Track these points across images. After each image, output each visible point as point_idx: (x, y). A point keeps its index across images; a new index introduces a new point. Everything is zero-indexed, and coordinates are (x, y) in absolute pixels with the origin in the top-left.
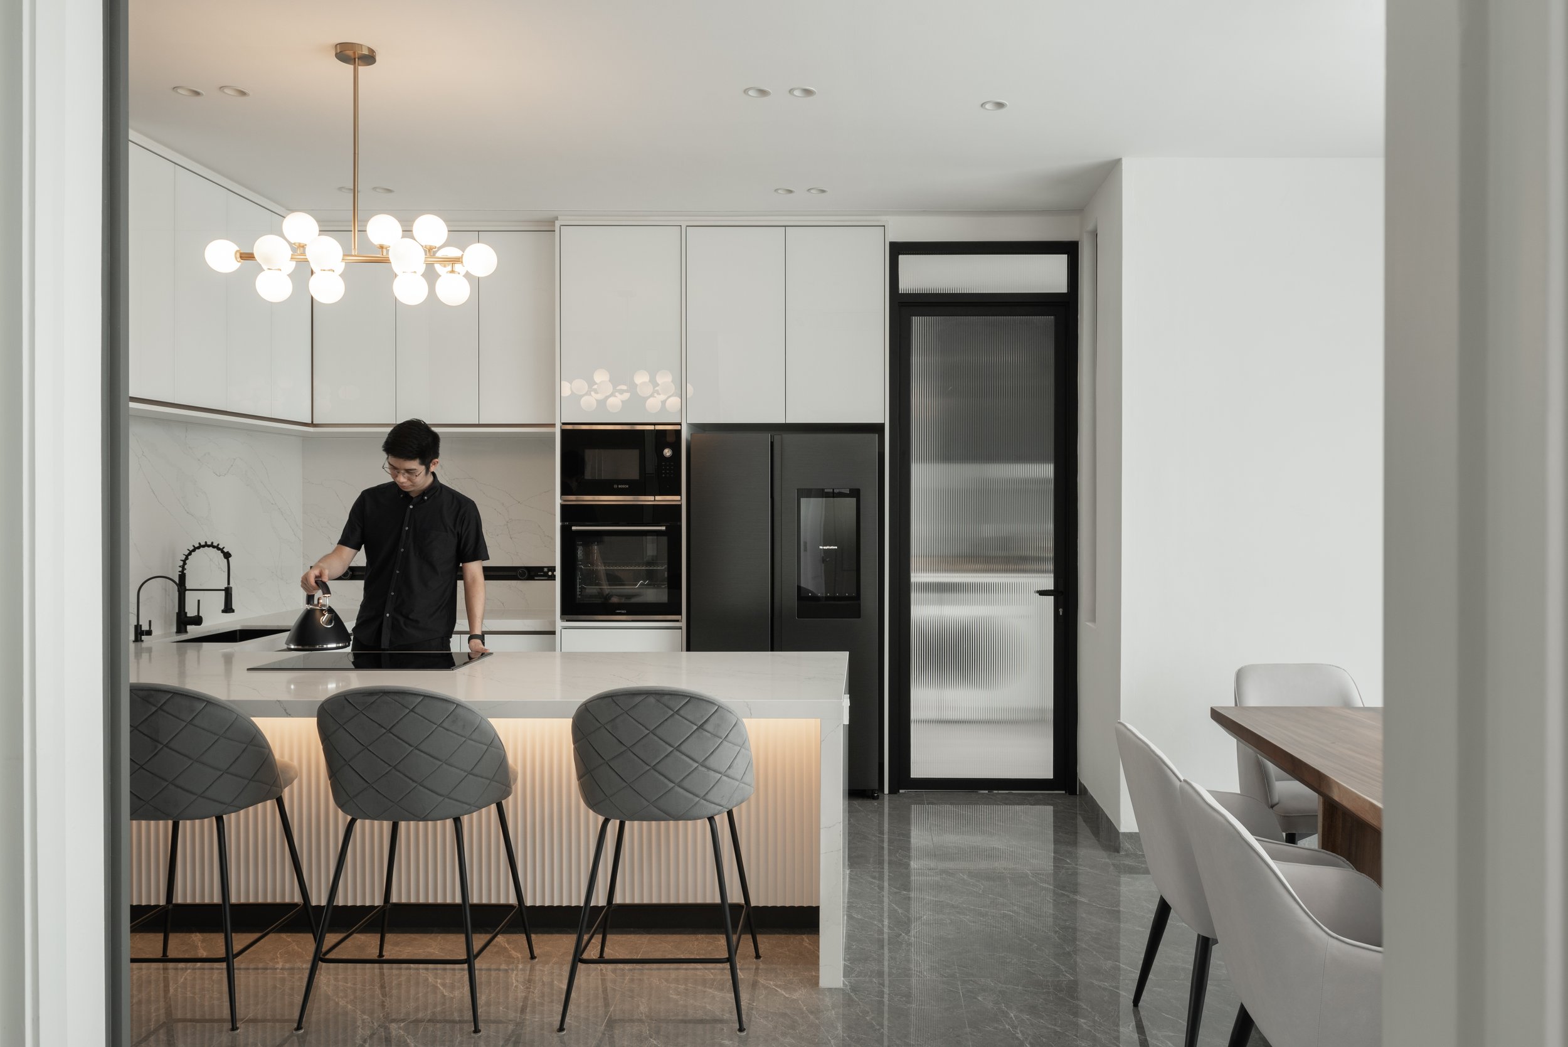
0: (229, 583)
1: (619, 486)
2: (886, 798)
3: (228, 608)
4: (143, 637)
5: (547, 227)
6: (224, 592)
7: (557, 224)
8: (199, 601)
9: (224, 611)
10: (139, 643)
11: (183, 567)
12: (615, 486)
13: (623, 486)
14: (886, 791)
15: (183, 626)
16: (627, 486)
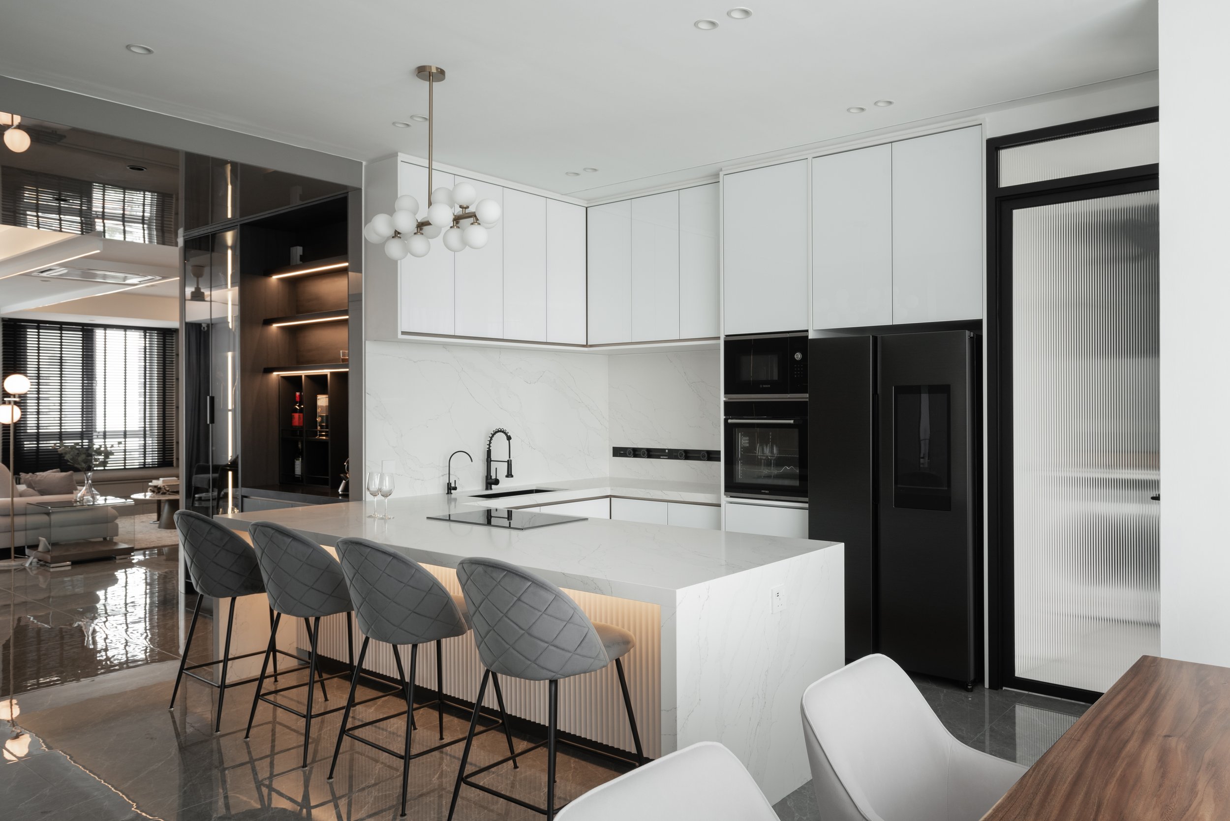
0: (510, 457)
1: (764, 386)
2: (987, 693)
3: (509, 475)
4: (452, 491)
5: (714, 179)
6: (506, 463)
7: (721, 174)
8: (496, 468)
9: (507, 476)
10: (450, 495)
11: (489, 445)
12: (761, 386)
13: (767, 386)
14: (987, 685)
15: (489, 486)
16: (769, 386)
